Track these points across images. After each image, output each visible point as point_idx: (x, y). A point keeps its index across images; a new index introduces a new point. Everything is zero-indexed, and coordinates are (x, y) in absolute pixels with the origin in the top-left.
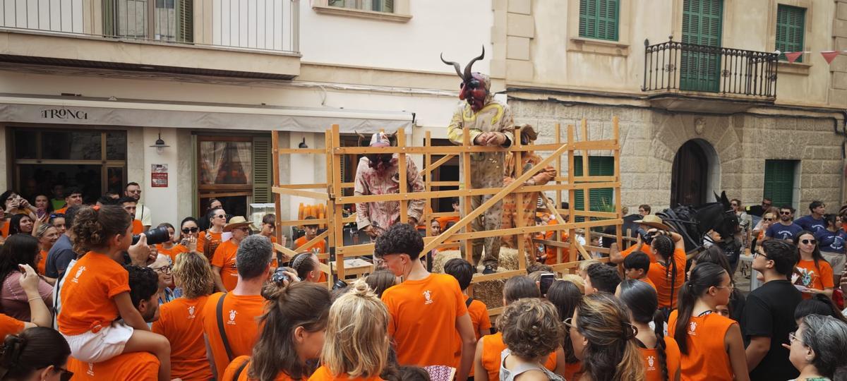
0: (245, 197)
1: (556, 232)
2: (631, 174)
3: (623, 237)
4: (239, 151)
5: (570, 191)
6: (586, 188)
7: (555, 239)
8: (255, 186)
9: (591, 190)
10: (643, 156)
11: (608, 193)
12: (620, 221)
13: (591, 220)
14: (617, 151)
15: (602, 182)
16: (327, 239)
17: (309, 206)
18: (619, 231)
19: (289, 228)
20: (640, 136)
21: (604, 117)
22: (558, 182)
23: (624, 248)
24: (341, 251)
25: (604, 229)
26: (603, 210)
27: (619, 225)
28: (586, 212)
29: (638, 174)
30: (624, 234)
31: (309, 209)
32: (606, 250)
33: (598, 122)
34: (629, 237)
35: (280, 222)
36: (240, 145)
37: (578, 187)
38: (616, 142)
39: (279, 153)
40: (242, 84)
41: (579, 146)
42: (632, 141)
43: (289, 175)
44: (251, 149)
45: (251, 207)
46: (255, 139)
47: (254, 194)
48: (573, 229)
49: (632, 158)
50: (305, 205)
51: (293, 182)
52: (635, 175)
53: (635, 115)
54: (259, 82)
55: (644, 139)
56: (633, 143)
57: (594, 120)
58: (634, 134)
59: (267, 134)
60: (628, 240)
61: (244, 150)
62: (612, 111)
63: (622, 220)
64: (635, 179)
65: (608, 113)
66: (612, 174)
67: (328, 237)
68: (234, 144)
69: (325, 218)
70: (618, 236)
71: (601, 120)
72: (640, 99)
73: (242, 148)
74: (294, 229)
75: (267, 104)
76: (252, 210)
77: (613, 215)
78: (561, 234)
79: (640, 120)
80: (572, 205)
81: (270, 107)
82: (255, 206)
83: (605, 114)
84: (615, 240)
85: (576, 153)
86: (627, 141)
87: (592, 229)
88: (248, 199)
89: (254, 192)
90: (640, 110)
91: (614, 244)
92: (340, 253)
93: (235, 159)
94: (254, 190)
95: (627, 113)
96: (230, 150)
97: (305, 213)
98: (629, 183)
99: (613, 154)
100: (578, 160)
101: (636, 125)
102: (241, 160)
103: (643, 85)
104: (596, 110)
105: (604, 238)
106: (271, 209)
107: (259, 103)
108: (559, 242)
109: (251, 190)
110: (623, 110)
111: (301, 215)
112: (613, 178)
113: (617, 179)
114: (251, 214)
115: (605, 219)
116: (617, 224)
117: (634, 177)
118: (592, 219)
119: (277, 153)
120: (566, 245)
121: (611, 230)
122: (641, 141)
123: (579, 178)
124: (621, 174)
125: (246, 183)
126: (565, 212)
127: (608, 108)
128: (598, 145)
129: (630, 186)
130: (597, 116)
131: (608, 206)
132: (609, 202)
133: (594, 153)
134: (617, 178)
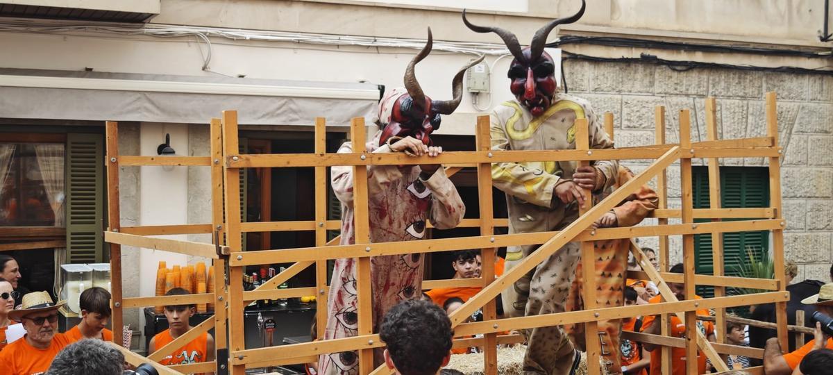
0: (51, 251)
1: (658, 317)
2: (802, 201)
3: (790, 327)
4: (39, 159)
5: (685, 237)
6: (716, 231)
7: (658, 331)
8: (71, 229)
9: (726, 236)
10: (825, 165)
11: (760, 239)
12: (784, 295)
13: (727, 294)
14: (775, 159)
15: (746, 219)
16: (212, 331)
17: (176, 269)
18: (781, 316)
19: (137, 311)
20: (818, 127)
21: (749, 91)
22: (663, 221)
23: (792, 348)
24: (241, 359)
25: (752, 310)
26: (751, 273)
27: (782, 303)
28: (717, 278)
29: (816, 201)
30: (792, 320)
31: (176, 274)
32: (757, 352)
33: (737, 101)
34: (801, 326)
35: (120, 300)
36: (41, 148)
37: (702, 228)
38: (773, 141)
39: (121, 164)
40: (47, 30)
41: (703, 148)
42: (805, 136)
43: (137, 207)
44: (65, 155)
45: (63, 271)
46: (72, 138)
47: (69, 245)
48: (694, 312)
49: (804, 169)
50: (169, 266)
51: (146, 221)
52: (810, 203)
53: (808, 86)
54: (79, 27)
55: (826, 132)
56: (806, 142)
57: (729, 97)
58: (809, 123)
59: (97, 128)
60: (799, 333)
61: (51, 158)
62: (764, 79)
63: (788, 293)
64: (812, 210)
65: (757, 83)
66: (765, 203)
67: (213, 329)
68: (29, 147)
69: (208, 291)
70: (780, 323)
71: (743, 98)
72: (817, 56)
73: (47, 154)
74: (147, 312)
75: (96, 68)
76: (66, 276)
77: (769, 283)
78: (669, 321)
79: (819, 97)
80: (690, 265)
81: (100, 75)
82: (71, 268)
83: (750, 85)
84: (773, 333)
85: (697, 162)
86: (795, 137)
87: (728, 310)
88: (57, 254)
89: (69, 240)
90: (817, 77)
91: (772, 341)
92: (238, 362)
93: (33, 175)
94: (69, 237)
95: (792, 83)
96: (24, 157)
97: (169, 281)
98: (799, 219)
99: (767, 162)
100: (700, 174)
101: (812, 105)
102: (44, 179)
103: (822, 28)
104: (733, 78)
105: (751, 327)
106: (102, 275)
107: (81, 67)
108: (665, 338)
109: (63, 238)
110: (786, 77)
111: (162, 285)
112: (768, 212)
113: (776, 214)
114: (62, 285)
115: (756, 291)
116: (778, 300)
117: (809, 207)
118: (728, 291)
119: (115, 164)
120: (679, 342)
121: (766, 311)
122: (820, 136)
123: (701, 213)
124: (784, 202)
125: (52, 223)
126: (678, 278)
127: (757, 75)
128: (739, 146)
129: (802, 225)
130: (735, 89)
131: (760, 264)
132: (762, 255)
133: (730, 162)
134: (775, 211)
